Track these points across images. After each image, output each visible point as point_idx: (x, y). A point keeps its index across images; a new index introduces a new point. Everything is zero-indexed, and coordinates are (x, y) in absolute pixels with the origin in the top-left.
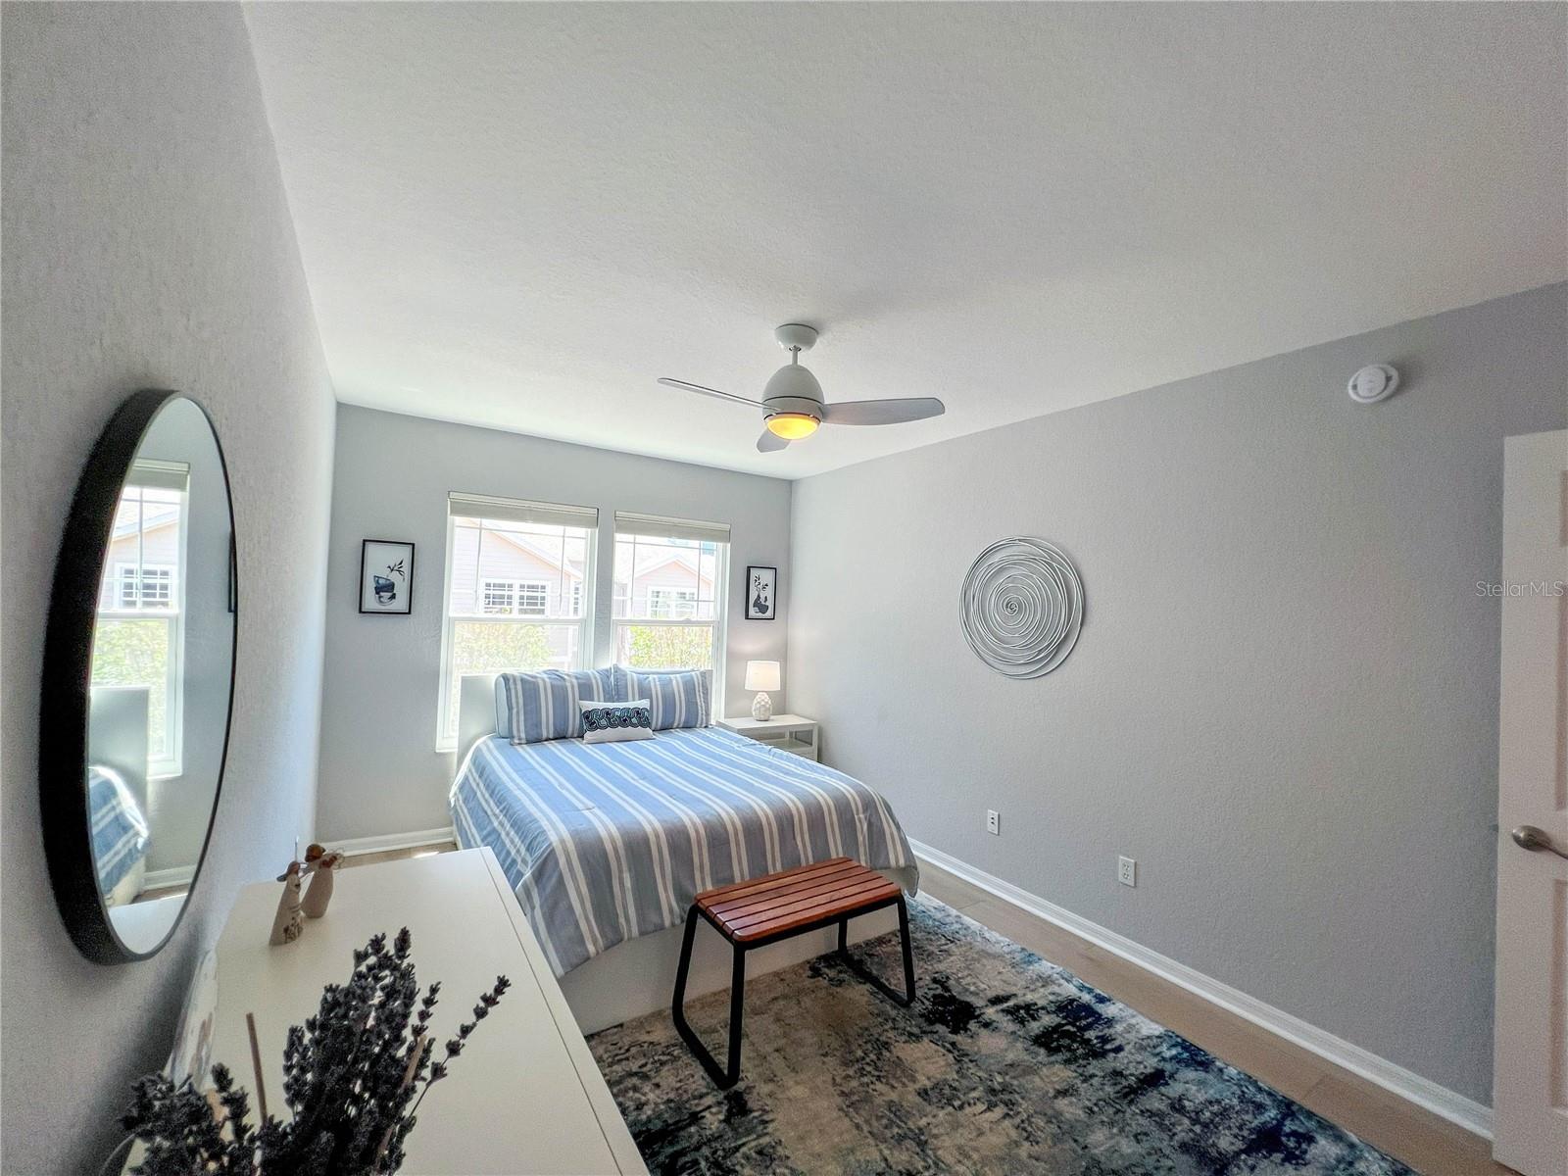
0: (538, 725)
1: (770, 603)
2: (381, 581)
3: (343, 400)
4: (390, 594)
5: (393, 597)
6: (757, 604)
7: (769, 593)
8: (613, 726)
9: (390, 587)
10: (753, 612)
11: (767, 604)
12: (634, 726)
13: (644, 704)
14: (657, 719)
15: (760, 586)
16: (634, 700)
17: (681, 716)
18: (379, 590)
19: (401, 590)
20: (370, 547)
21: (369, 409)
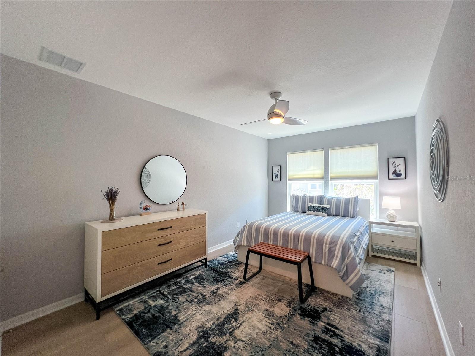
0: (297, 208)
1: (402, 172)
2: (276, 174)
3: (269, 138)
4: (277, 177)
5: (278, 177)
6: (394, 173)
7: (402, 168)
8: (314, 211)
9: (277, 175)
10: (392, 176)
11: (401, 172)
12: (320, 212)
13: (328, 206)
14: (333, 211)
15: (396, 166)
16: (325, 205)
17: (351, 213)
18: (275, 176)
19: (279, 176)
20: (273, 167)
21: (273, 139)
